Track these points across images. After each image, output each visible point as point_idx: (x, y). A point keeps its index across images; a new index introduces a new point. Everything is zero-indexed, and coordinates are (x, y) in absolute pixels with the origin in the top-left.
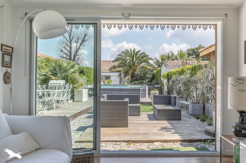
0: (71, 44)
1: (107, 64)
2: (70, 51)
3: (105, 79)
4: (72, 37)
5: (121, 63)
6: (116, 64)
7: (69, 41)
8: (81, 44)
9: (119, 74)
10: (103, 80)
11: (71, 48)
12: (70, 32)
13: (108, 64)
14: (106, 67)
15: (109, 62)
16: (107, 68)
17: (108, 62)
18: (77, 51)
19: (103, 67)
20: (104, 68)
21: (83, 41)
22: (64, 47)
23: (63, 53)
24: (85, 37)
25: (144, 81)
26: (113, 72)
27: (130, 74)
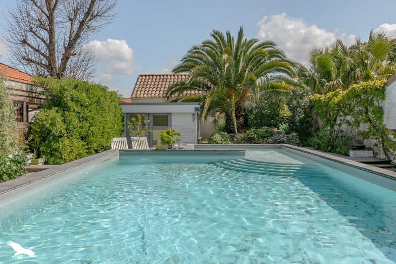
0: (51, 23)
1: (157, 83)
2: (51, 42)
3: (152, 124)
5: (201, 75)
6: (186, 77)
7: (47, 13)
8: (82, 24)
9: (196, 109)
10: (147, 127)
11: (51, 33)
13: (160, 83)
14: (155, 89)
15: (162, 77)
16: (158, 92)
17: (158, 77)
18: (71, 45)
19: (147, 89)
20: (150, 92)
22: (31, 30)
23: (28, 47)
25: (273, 128)
26: (175, 101)
27: (233, 108)
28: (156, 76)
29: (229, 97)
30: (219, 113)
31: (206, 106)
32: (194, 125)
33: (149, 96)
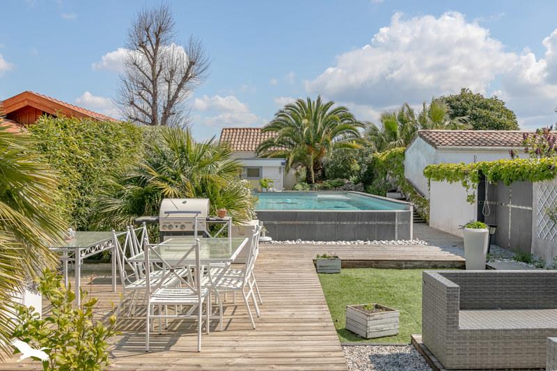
0: (155, 87)
1: (241, 137)
2: (154, 103)
3: (246, 175)
4: (157, 69)
5: (287, 135)
7: (151, 78)
8: (180, 86)
9: (283, 164)
11: (155, 95)
12: (153, 55)
13: (245, 137)
14: (240, 143)
15: (246, 130)
16: (242, 146)
18: (171, 103)
21: (185, 78)
22: (139, 94)
23: (135, 108)
24: (189, 67)
25: (345, 179)
26: (265, 157)
27: (312, 163)
28: (240, 129)
29: (309, 153)
30: (300, 167)
31: (290, 161)
32: (281, 177)
33: (235, 149)
